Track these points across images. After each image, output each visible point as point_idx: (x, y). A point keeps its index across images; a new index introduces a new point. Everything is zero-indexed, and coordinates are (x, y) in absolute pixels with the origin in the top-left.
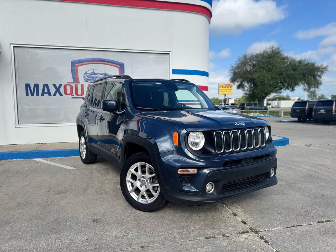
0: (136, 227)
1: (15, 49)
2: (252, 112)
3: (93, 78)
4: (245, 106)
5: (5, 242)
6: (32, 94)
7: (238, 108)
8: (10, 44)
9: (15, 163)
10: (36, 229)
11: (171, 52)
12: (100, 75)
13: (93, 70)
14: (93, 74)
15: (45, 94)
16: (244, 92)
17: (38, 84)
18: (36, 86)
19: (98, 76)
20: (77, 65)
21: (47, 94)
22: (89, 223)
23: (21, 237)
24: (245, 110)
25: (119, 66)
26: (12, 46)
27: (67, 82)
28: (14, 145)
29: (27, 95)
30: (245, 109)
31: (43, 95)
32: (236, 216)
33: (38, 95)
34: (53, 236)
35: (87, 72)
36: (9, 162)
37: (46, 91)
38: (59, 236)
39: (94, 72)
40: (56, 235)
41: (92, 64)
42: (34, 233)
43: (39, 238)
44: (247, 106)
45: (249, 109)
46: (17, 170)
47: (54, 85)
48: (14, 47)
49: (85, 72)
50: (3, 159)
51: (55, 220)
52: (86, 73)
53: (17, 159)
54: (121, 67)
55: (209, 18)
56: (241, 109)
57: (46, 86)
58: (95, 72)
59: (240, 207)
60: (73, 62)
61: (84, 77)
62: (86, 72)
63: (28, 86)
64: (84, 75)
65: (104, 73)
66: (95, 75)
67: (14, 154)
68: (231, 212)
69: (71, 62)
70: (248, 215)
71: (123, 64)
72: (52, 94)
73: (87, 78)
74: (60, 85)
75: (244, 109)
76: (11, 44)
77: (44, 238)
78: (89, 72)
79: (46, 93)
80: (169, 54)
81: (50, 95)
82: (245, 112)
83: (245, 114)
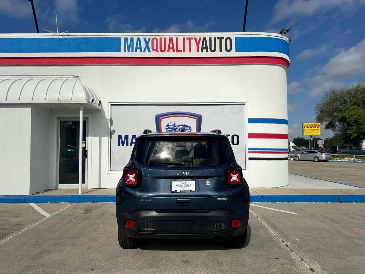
0: (220, 270)
1: (112, 106)
2: (347, 157)
3: (174, 129)
4: (337, 149)
5: (121, 270)
6: (123, 144)
7: (329, 152)
9: (109, 205)
10: (140, 263)
11: (247, 102)
12: (180, 127)
13: (174, 122)
14: (174, 125)
16: (334, 133)
17: (128, 136)
18: (127, 137)
19: (178, 127)
20: (160, 118)
22: (180, 263)
23: (131, 268)
24: (338, 154)
25: (197, 118)
26: (110, 104)
28: (106, 189)
29: (119, 145)
31: (131, 145)
32: (313, 272)
33: (127, 145)
34: (154, 270)
35: (169, 124)
36: (105, 204)
37: (134, 141)
38: (159, 270)
39: (174, 124)
40: (156, 270)
41: (173, 117)
42: (139, 266)
43: (144, 270)
44: (339, 149)
45: (342, 153)
46: (113, 213)
48: (111, 105)
50: (99, 202)
51: (153, 257)
52: (168, 125)
53: (109, 202)
54: (199, 119)
55: (287, 67)
56: (332, 153)
57: (134, 137)
58: (176, 124)
59: (319, 264)
61: (166, 129)
62: (168, 124)
63: (120, 137)
64: (166, 127)
65: (183, 124)
66: (176, 126)
67: (108, 197)
68: (309, 268)
69: (156, 116)
70: (325, 272)
71: (201, 116)
73: (168, 129)
75: (336, 154)
76: (109, 103)
77: (148, 270)
78: (171, 124)
79: (134, 143)
80: (245, 104)
82: (338, 157)
83: (338, 158)
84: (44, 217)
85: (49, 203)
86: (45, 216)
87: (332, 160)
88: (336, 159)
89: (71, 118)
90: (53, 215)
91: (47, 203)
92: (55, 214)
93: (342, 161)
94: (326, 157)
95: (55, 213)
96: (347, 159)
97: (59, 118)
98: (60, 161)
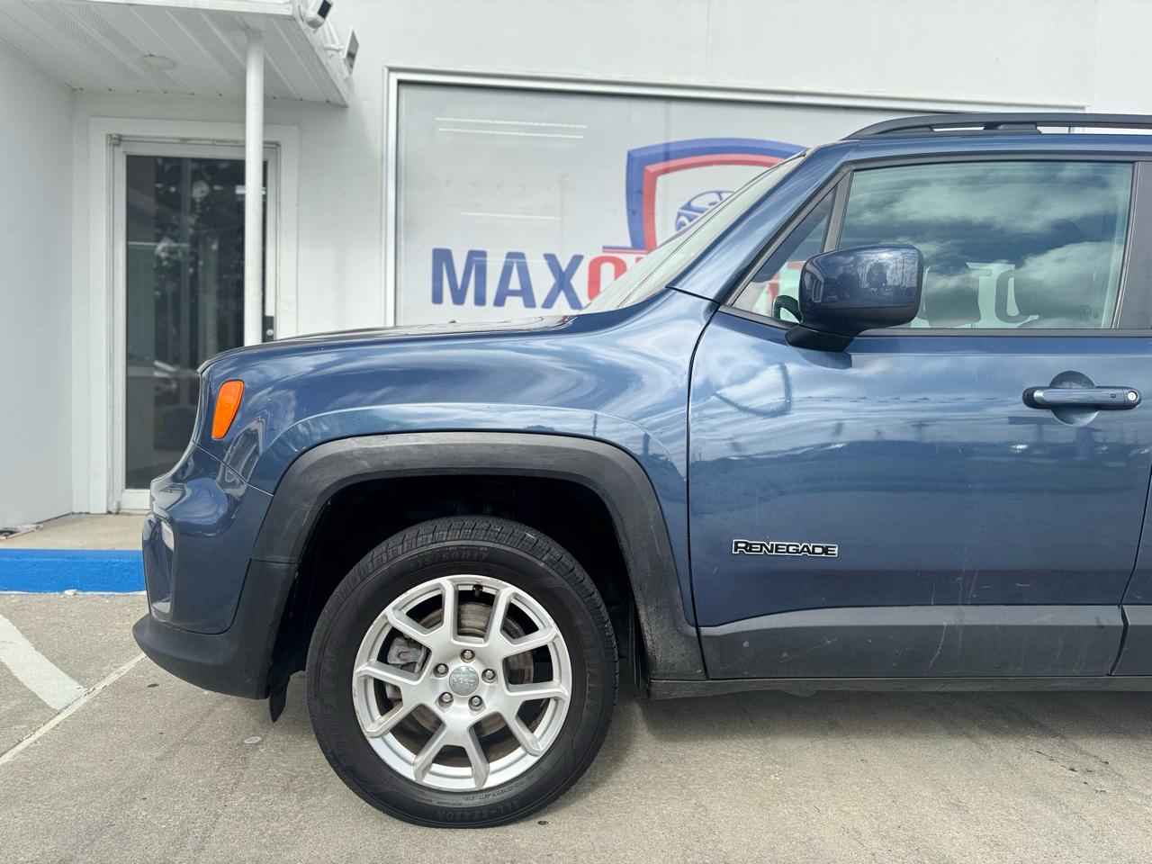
1: (405, 91)
6: (459, 298)
8: (386, 70)
13: (719, 193)
15: (509, 299)
17: (483, 254)
18: (477, 260)
20: (652, 168)
21: (519, 300)
26: (395, 77)
27: (604, 247)
29: (437, 298)
31: (499, 302)
33: (480, 300)
35: (694, 204)
37: (515, 284)
47: (551, 259)
48: (400, 82)
49: (684, 203)
52: (688, 207)
57: (516, 259)
60: (636, 155)
61: (679, 226)
62: (689, 203)
63: (442, 258)
64: (679, 215)
69: (630, 156)
72: (540, 296)
74: (577, 260)
76: (391, 70)
78: (704, 203)
79: (514, 293)
81: (530, 303)
84: (33, 708)
85: (69, 593)
86: (45, 706)
89: (184, 141)
90: (99, 687)
91: (61, 589)
92: (116, 684)
95: (113, 677)
97: (117, 140)
98: (128, 379)
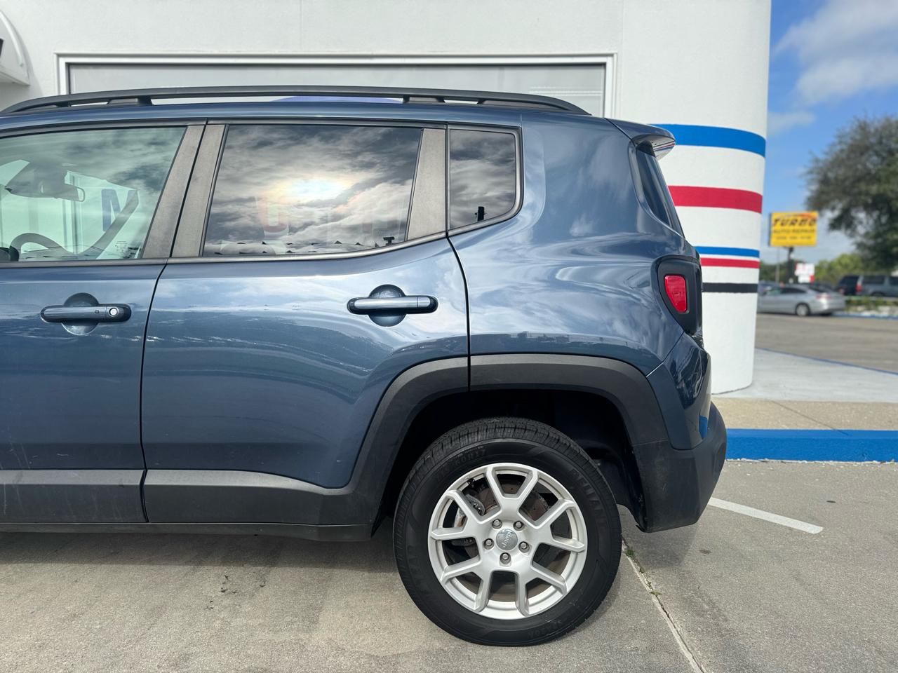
1: (74, 71)
2: (885, 304)
4: (859, 283)
7: (837, 290)
8: (55, 56)
11: (612, 55)
16: (852, 240)
24: (860, 295)
26: (63, 61)
30: (858, 293)
44: (864, 282)
45: (873, 294)
48: (69, 65)
56: (846, 294)
63: (109, 196)
75: (855, 295)
76: (59, 56)
80: (603, 65)
82: (859, 303)
83: (860, 308)
87: (845, 313)
88: (856, 311)
93: (873, 317)
94: (830, 304)
96: (885, 311)
